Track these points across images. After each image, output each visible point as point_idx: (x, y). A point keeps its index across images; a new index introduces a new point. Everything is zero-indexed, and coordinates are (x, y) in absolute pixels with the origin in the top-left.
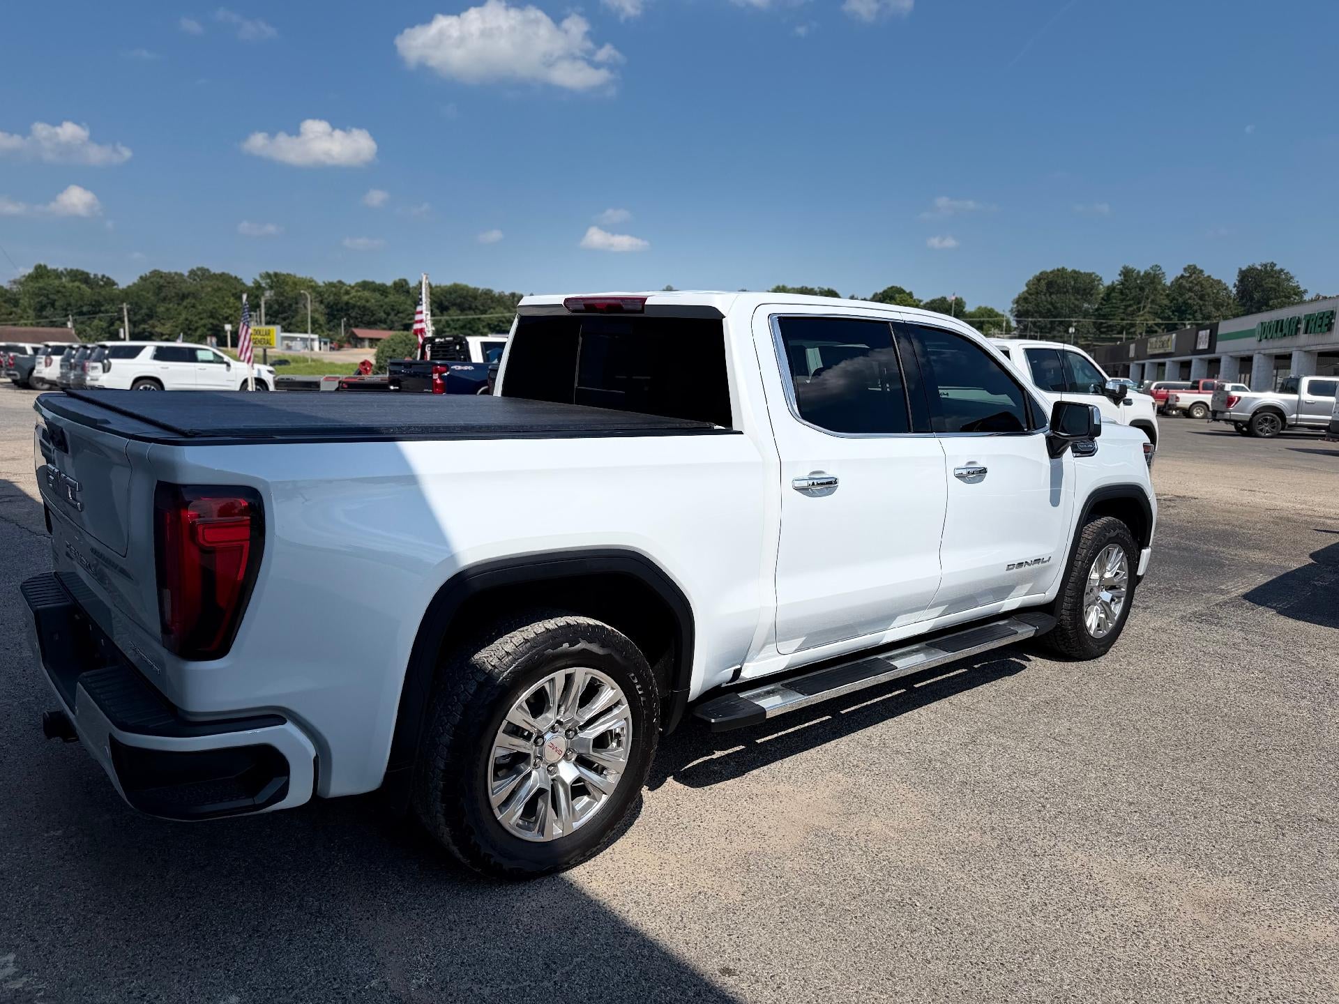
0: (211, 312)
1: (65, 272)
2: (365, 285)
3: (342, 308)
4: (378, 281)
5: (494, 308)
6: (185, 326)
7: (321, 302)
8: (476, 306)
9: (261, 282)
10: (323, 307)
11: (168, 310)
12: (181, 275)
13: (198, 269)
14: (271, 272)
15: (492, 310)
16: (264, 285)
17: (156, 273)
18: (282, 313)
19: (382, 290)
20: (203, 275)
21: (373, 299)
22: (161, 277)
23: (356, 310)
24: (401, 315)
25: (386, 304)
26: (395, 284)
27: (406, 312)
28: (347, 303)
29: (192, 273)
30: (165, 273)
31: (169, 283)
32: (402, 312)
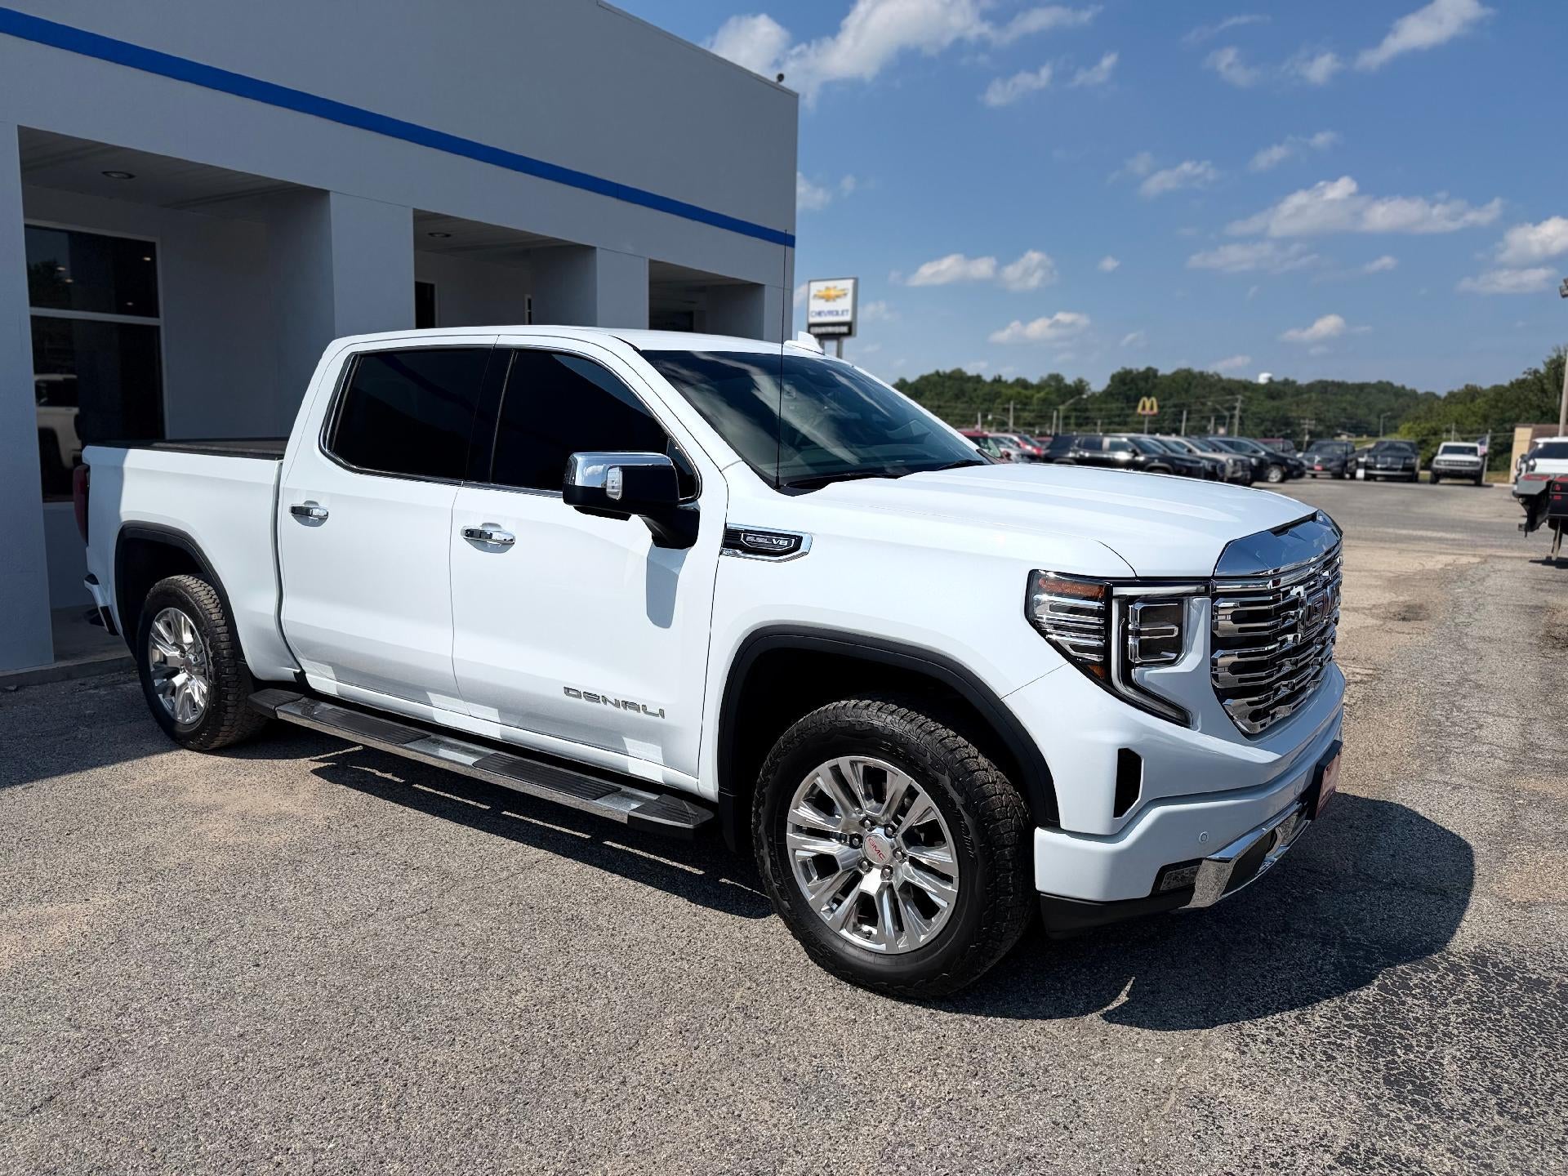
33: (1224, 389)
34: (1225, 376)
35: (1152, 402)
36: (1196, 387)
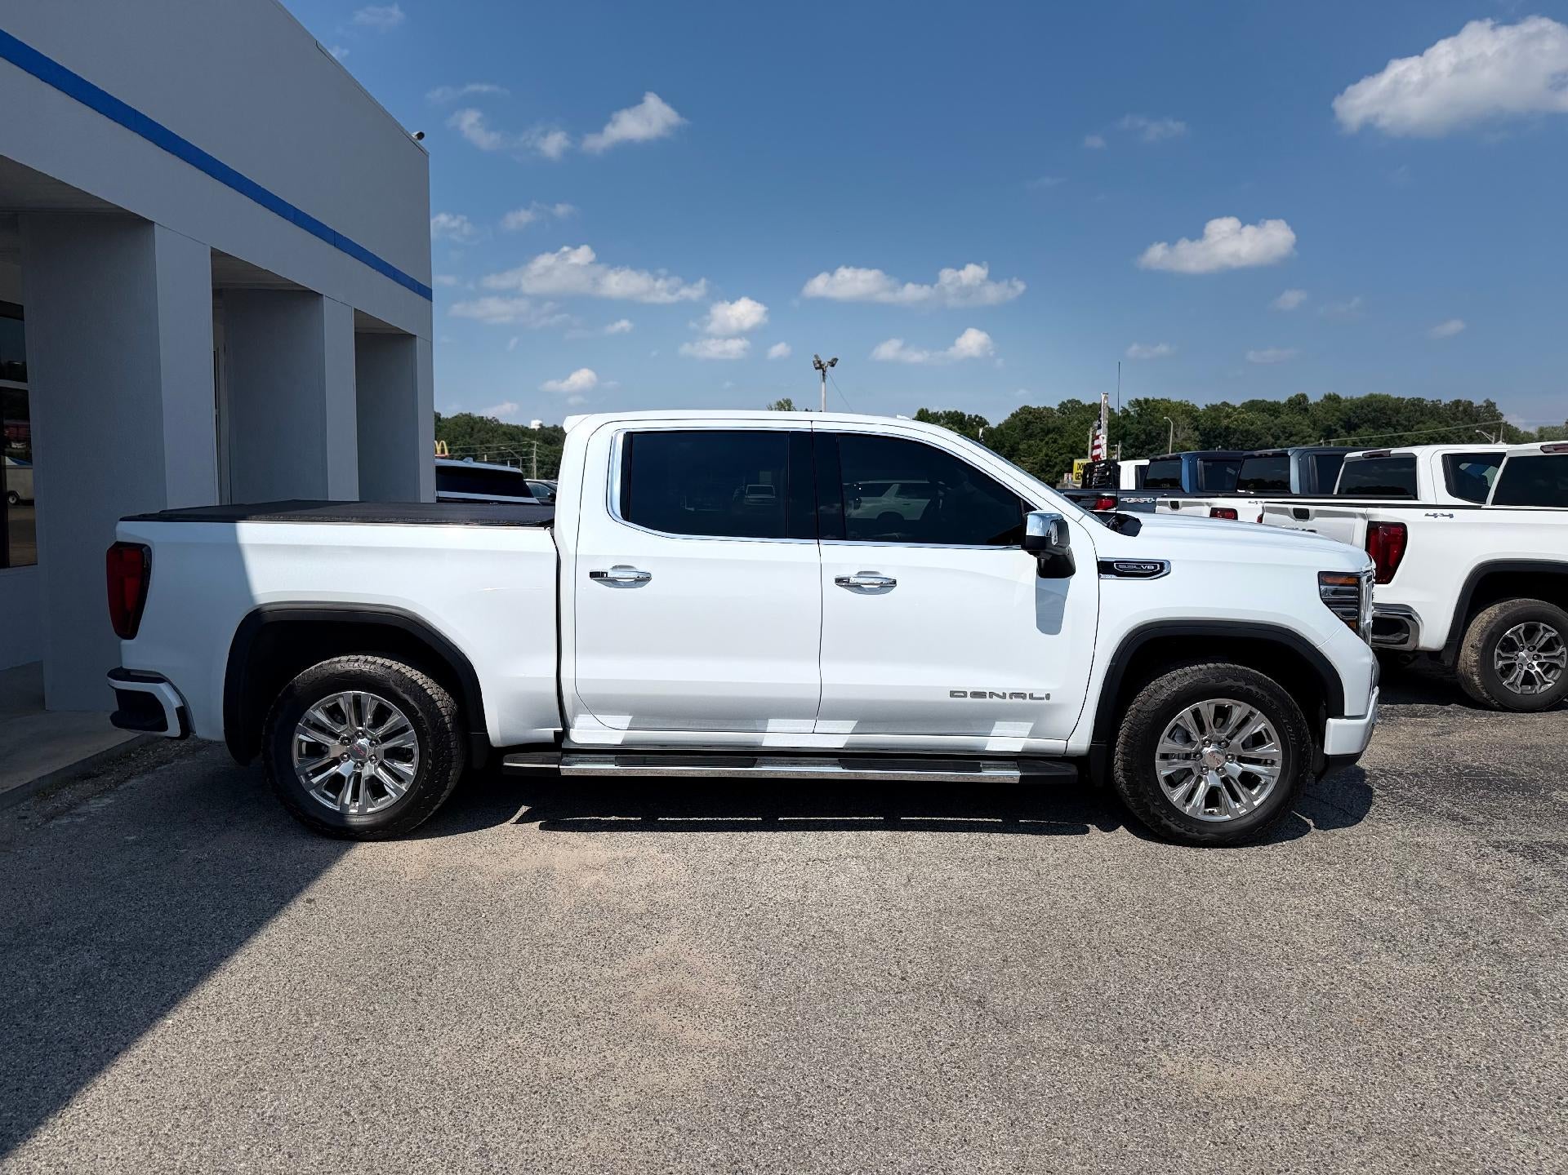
0: (1072, 447)
1: (943, 415)
2: (1252, 406)
3: (1220, 434)
4: (1270, 399)
5: (1424, 423)
6: (1044, 462)
7: (1196, 429)
8: (1397, 421)
9: (1130, 410)
10: (1197, 433)
11: (1029, 447)
12: (1052, 409)
13: (1069, 401)
14: (1141, 398)
15: (1420, 425)
16: (1132, 413)
17: (1026, 410)
18: (1149, 445)
19: (1273, 409)
20: (1073, 407)
21: (1259, 420)
22: (1030, 413)
23: (1237, 435)
24: (1293, 439)
25: (1276, 425)
26: (1290, 401)
27: (1301, 435)
28: (1227, 428)
29: (1063, 405)
30: (1034, 409)
31: (1036, 419)
32: (1296, 435)
33: (505, 433)
34: (503, 421)
35: (442, 445)
36: (479, 431)
